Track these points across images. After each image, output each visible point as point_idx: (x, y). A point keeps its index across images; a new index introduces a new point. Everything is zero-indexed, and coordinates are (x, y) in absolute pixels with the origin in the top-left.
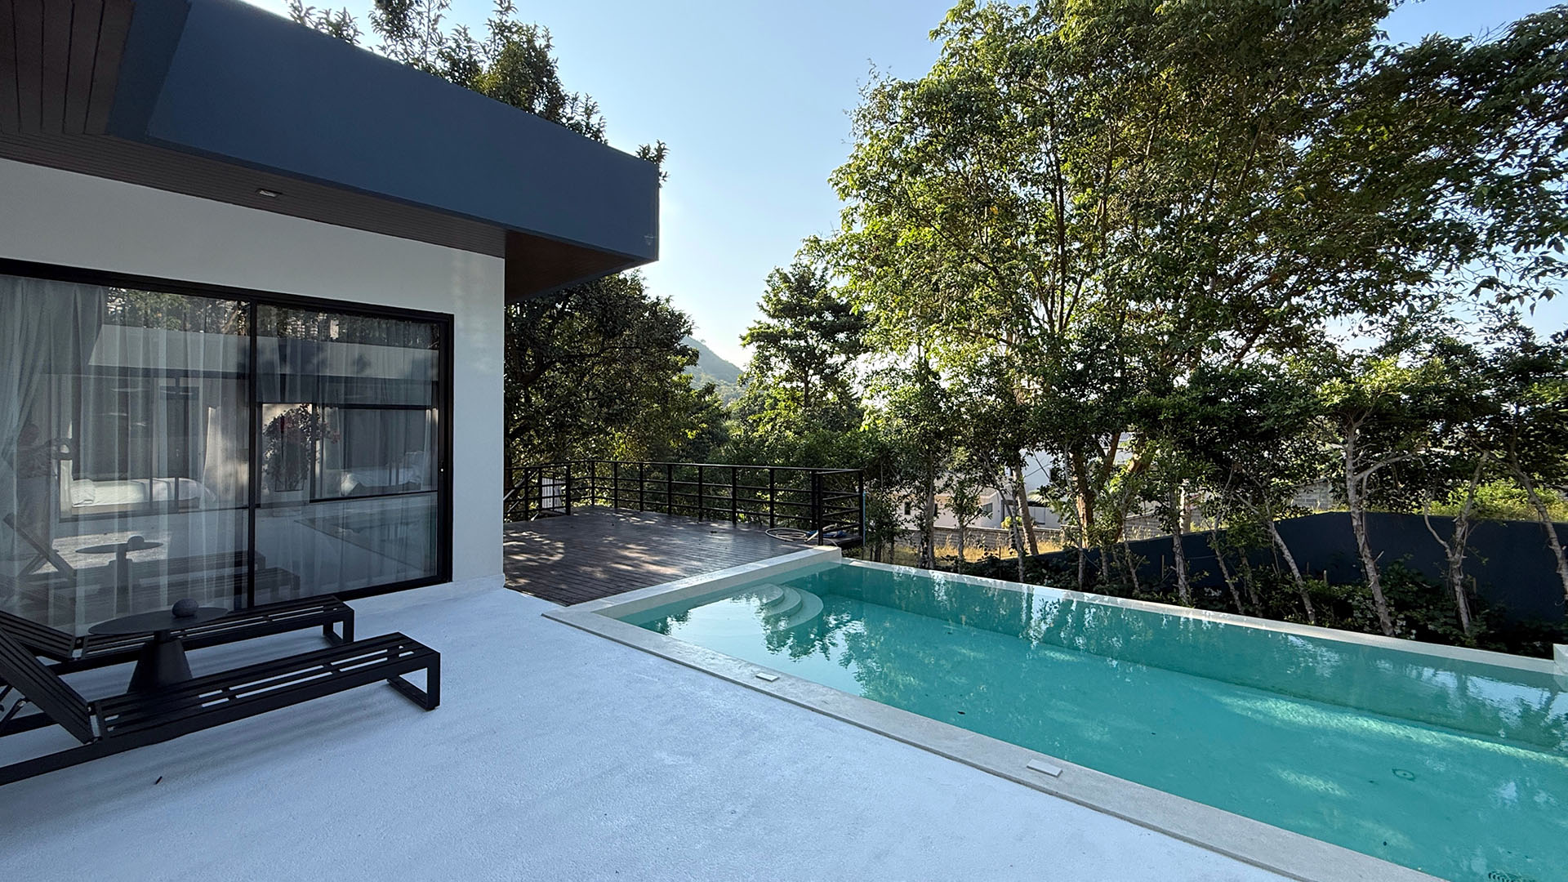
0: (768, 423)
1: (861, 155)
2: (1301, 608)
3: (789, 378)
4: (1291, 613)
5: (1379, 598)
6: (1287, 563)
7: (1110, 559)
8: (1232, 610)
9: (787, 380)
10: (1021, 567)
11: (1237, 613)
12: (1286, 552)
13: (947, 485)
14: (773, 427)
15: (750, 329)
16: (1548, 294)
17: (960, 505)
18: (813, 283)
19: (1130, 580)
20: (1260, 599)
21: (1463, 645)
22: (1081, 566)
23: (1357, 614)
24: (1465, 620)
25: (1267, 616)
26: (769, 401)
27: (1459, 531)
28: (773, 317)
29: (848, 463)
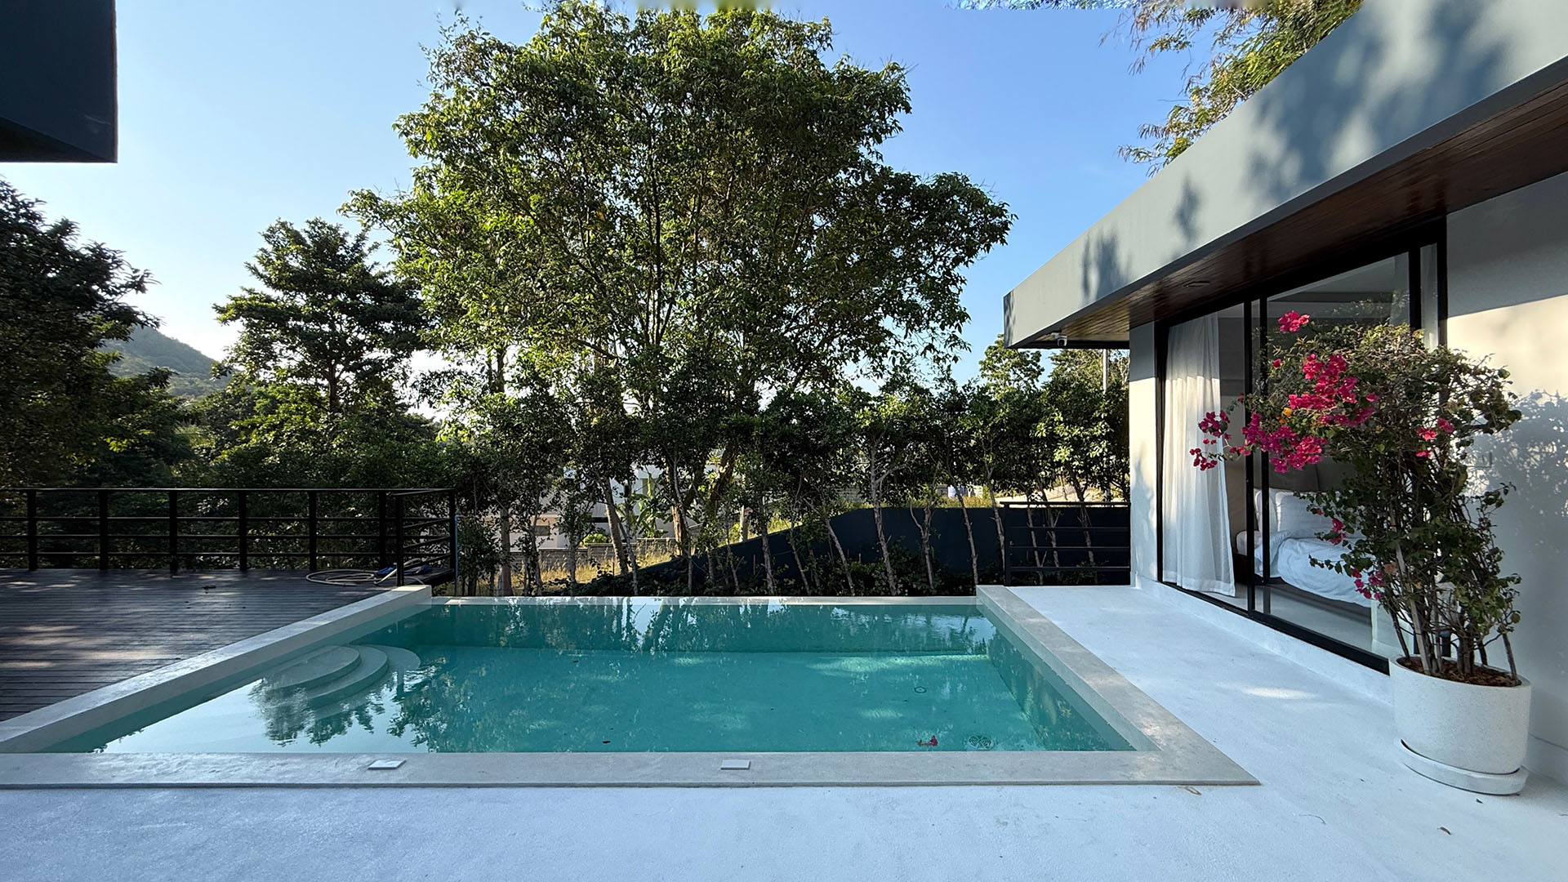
0: (268, 431)
1: (441, 108)
2: (846, 585)
3: (303, 371)
4: (841, 590)
5: (889, 570)
6: (837, 550)
7: (715, 564)
8: (804, 594)
9: (299, 375)
10: (635, 582)
11: (806, 595)
12: (837, 542)
13: (554, 503)
14: (276, 437)
15: (233, 299)
16: (955, 359)
17: (571, 523)
18: (342, 252)
19: (731, 581)
20: (821, 582)
21: (931, 595)
22: (690, 573)
23: (877, 583)
24: (930, 578)
25: (825, 594)
26: (260, 403)
27: (927, 516)
28: (276, 286)
29: (428, 480)
